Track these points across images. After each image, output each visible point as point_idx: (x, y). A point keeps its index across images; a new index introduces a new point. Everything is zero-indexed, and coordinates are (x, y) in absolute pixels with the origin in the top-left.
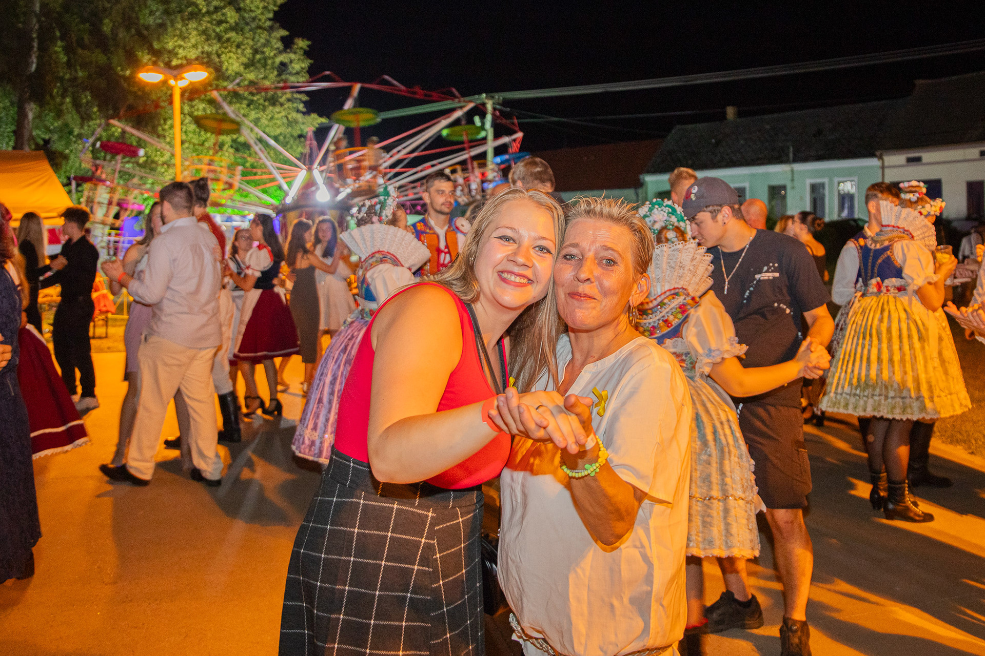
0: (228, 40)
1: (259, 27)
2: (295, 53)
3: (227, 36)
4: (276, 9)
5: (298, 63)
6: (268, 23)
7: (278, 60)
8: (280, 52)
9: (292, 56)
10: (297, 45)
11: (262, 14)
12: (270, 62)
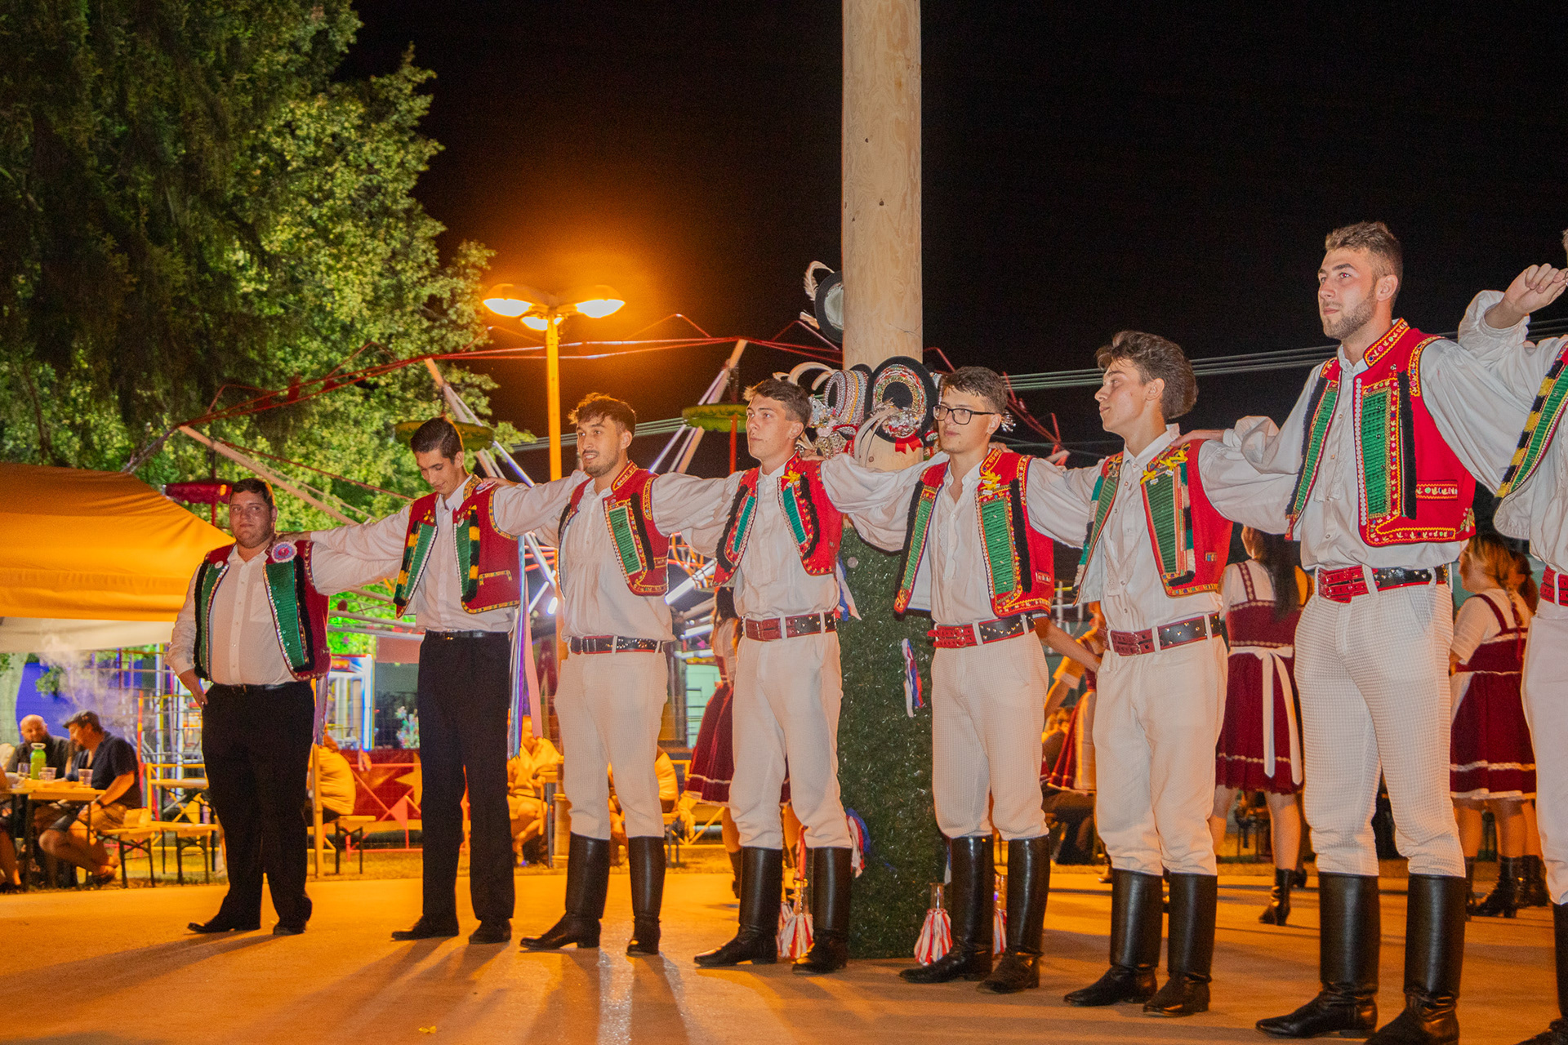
0: (340, 238)
2: (466, 277)
3: (338, 229)
6: (405, 203)
8: (434, 275)
9: (461, 284)
10: (465, 256)
12: (408, 296)
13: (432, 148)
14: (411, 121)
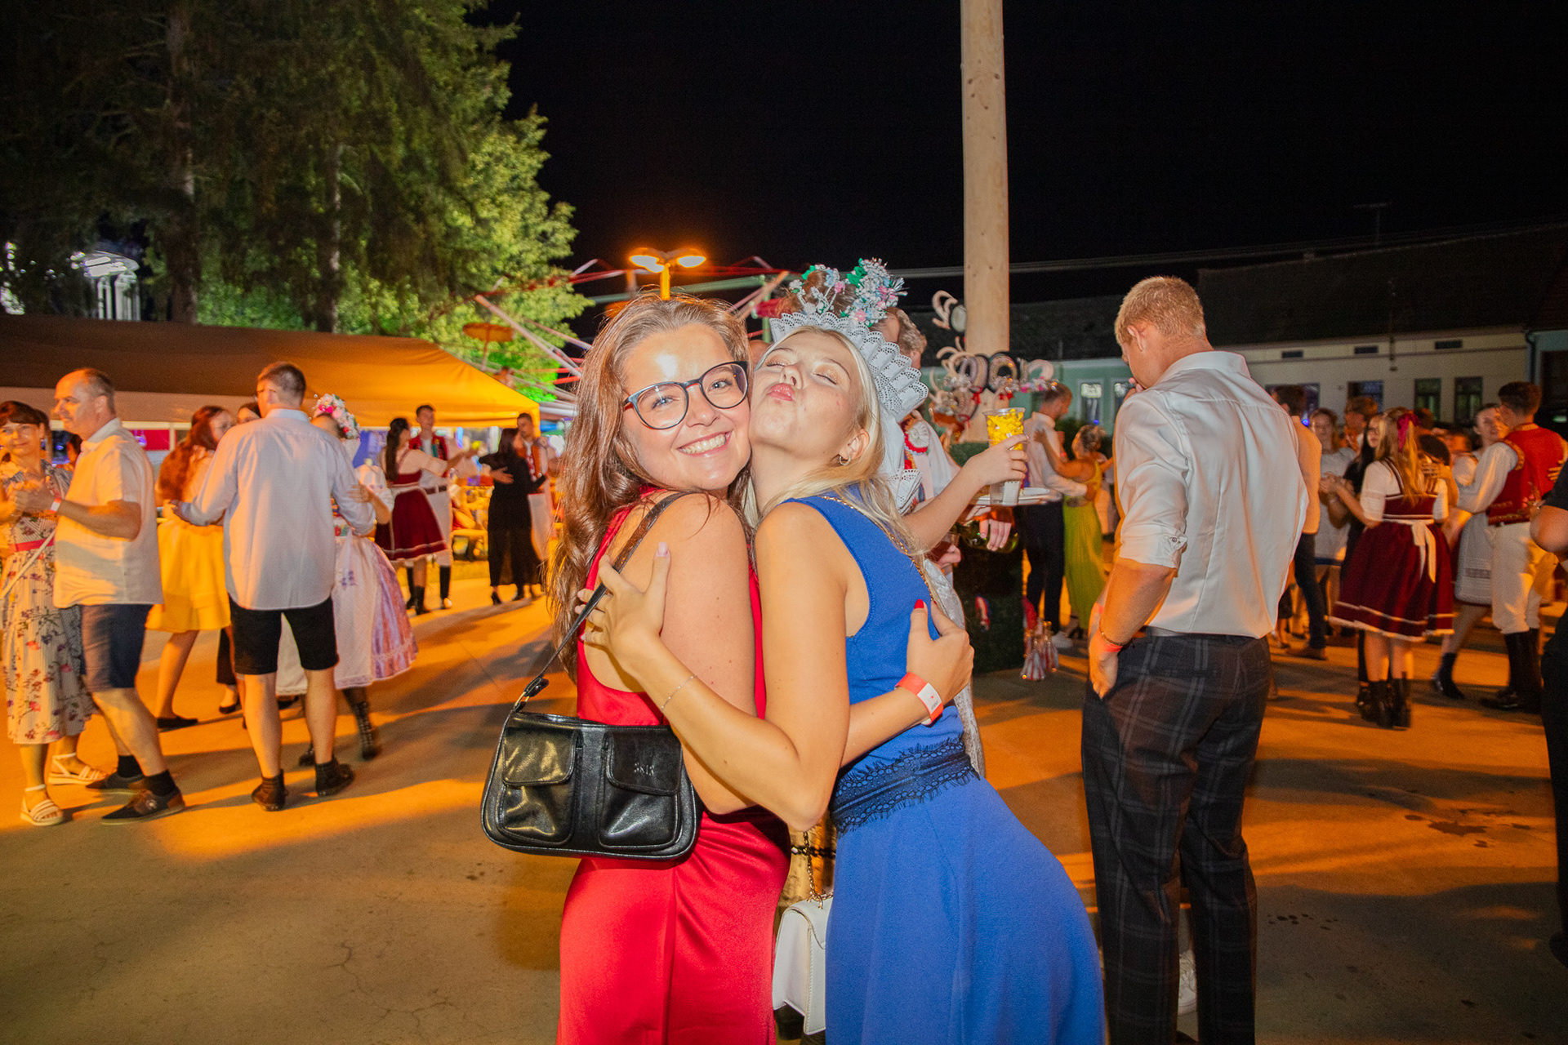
1: (520, 188)
2: (559, 221)
4: (540, 166)
5: (563, 235)
6: (531, 184)
7: (540, 228)
8: (546, 219)
9: (558, 225)
10: (561, 211)
11: (527, 172)
12: (532, 231)
13: (544, 156)
14: (534, 143)
